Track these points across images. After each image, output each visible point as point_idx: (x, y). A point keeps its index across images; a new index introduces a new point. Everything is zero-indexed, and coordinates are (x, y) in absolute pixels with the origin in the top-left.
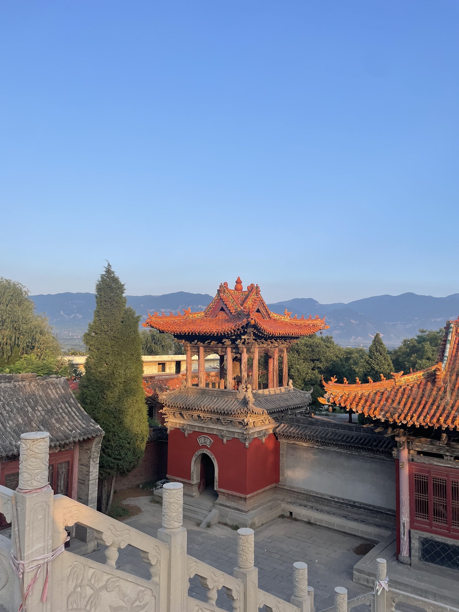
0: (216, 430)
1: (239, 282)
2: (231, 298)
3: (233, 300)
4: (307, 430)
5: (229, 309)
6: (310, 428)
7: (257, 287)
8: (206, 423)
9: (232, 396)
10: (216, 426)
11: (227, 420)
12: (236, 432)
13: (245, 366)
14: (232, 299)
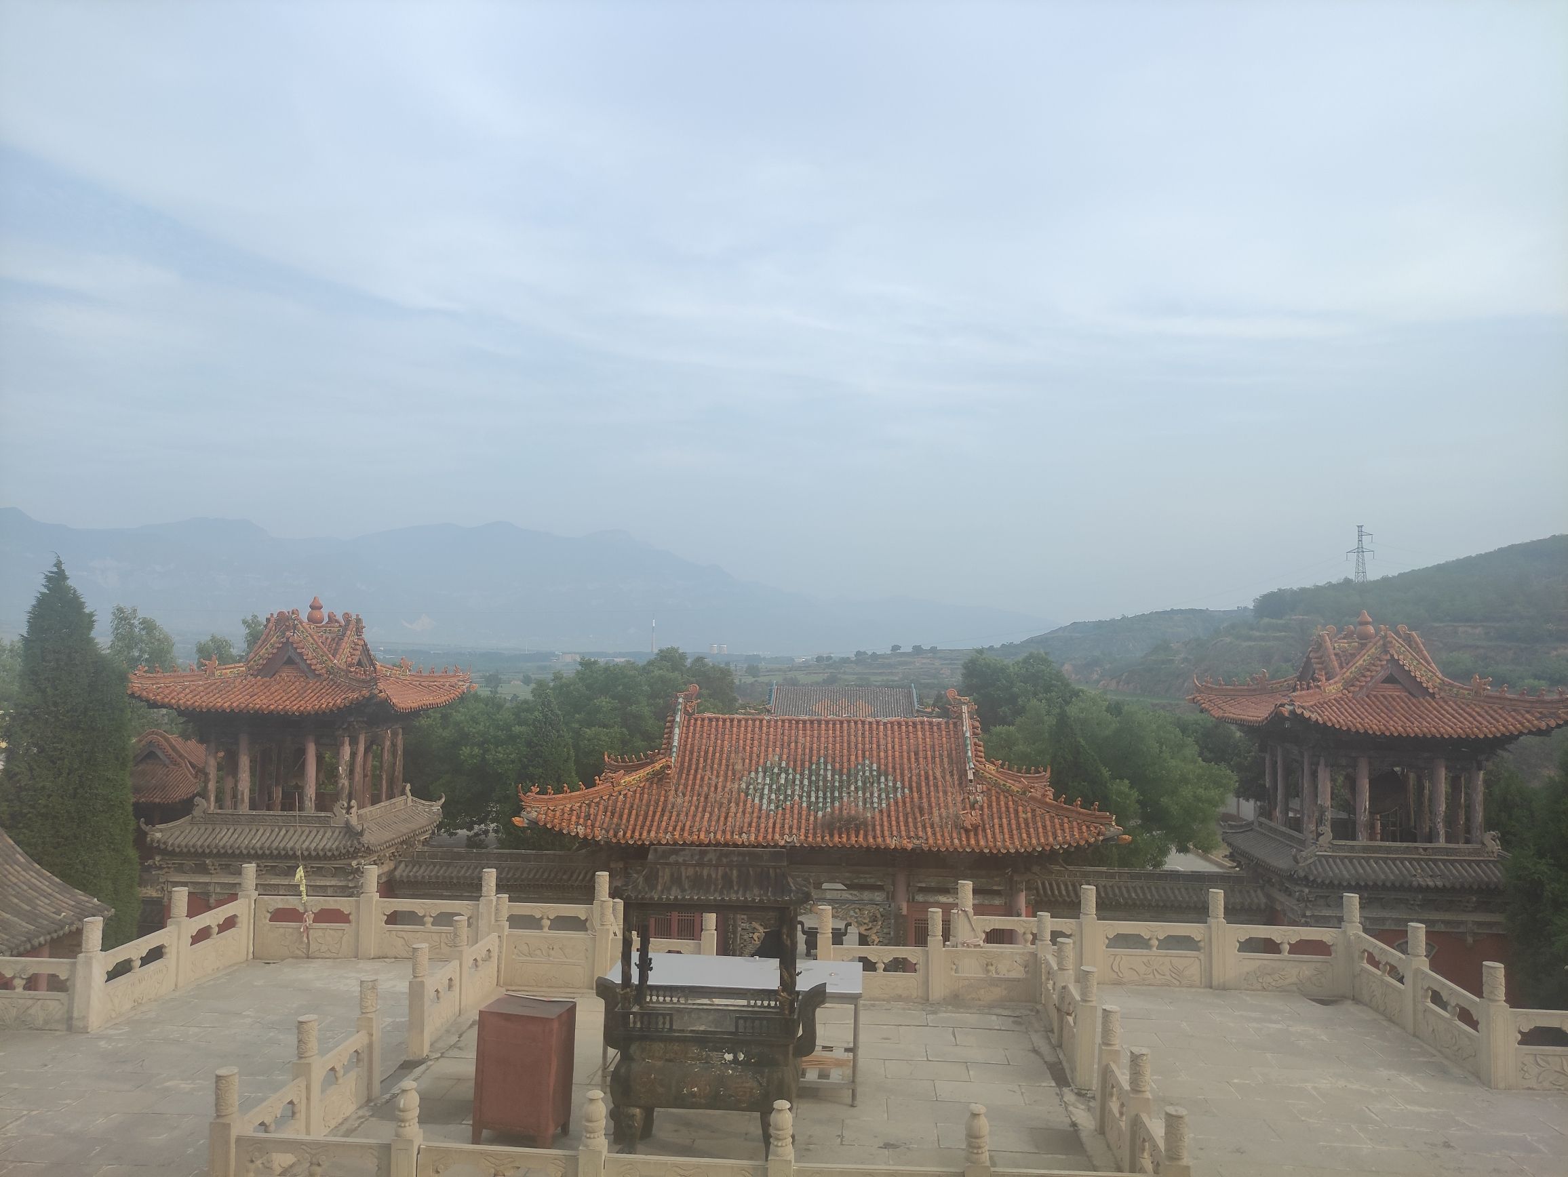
0: (284, 887)
1: (315, 607)
2: (312, 641)
3: (315, 646)
4: (450, 868)
5: (308, 662)
6: (455, 865)
7: (359, 621)
8: (263, 876)
9: (319, 824)
10: (286, 879)
11: (312, 867)
12: (331, 886)
13: (345, 768)
14: (312, 644)
